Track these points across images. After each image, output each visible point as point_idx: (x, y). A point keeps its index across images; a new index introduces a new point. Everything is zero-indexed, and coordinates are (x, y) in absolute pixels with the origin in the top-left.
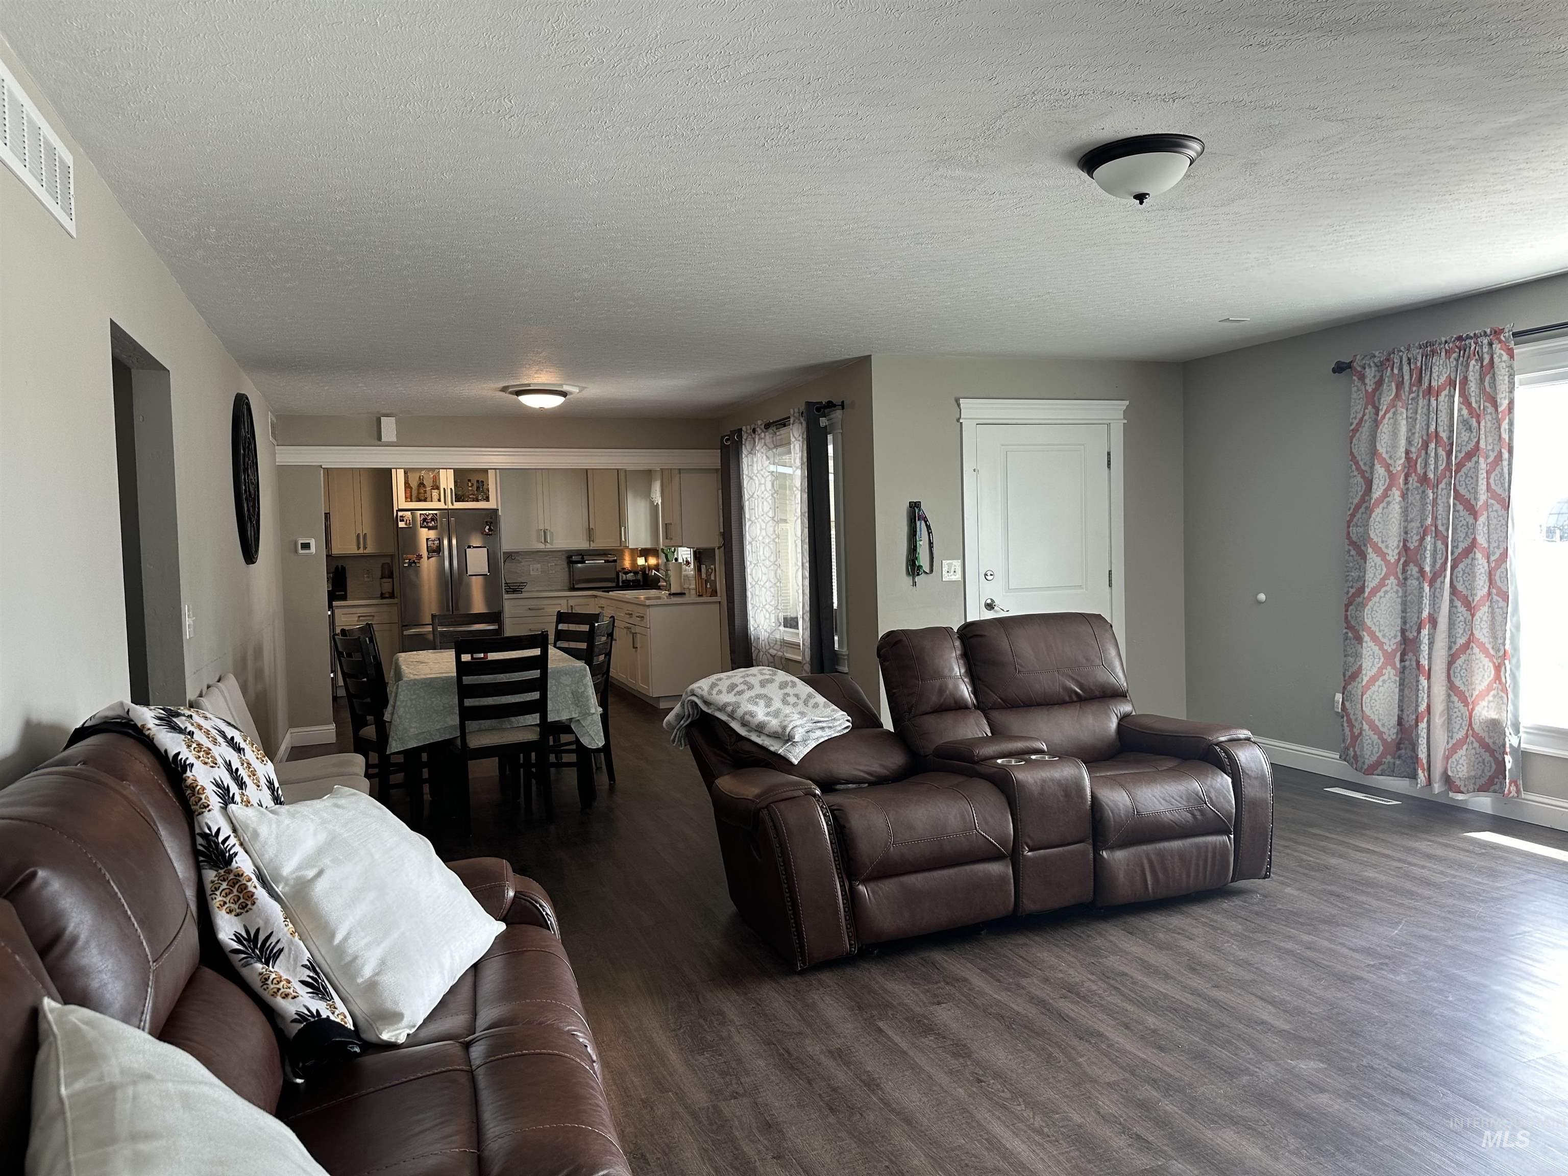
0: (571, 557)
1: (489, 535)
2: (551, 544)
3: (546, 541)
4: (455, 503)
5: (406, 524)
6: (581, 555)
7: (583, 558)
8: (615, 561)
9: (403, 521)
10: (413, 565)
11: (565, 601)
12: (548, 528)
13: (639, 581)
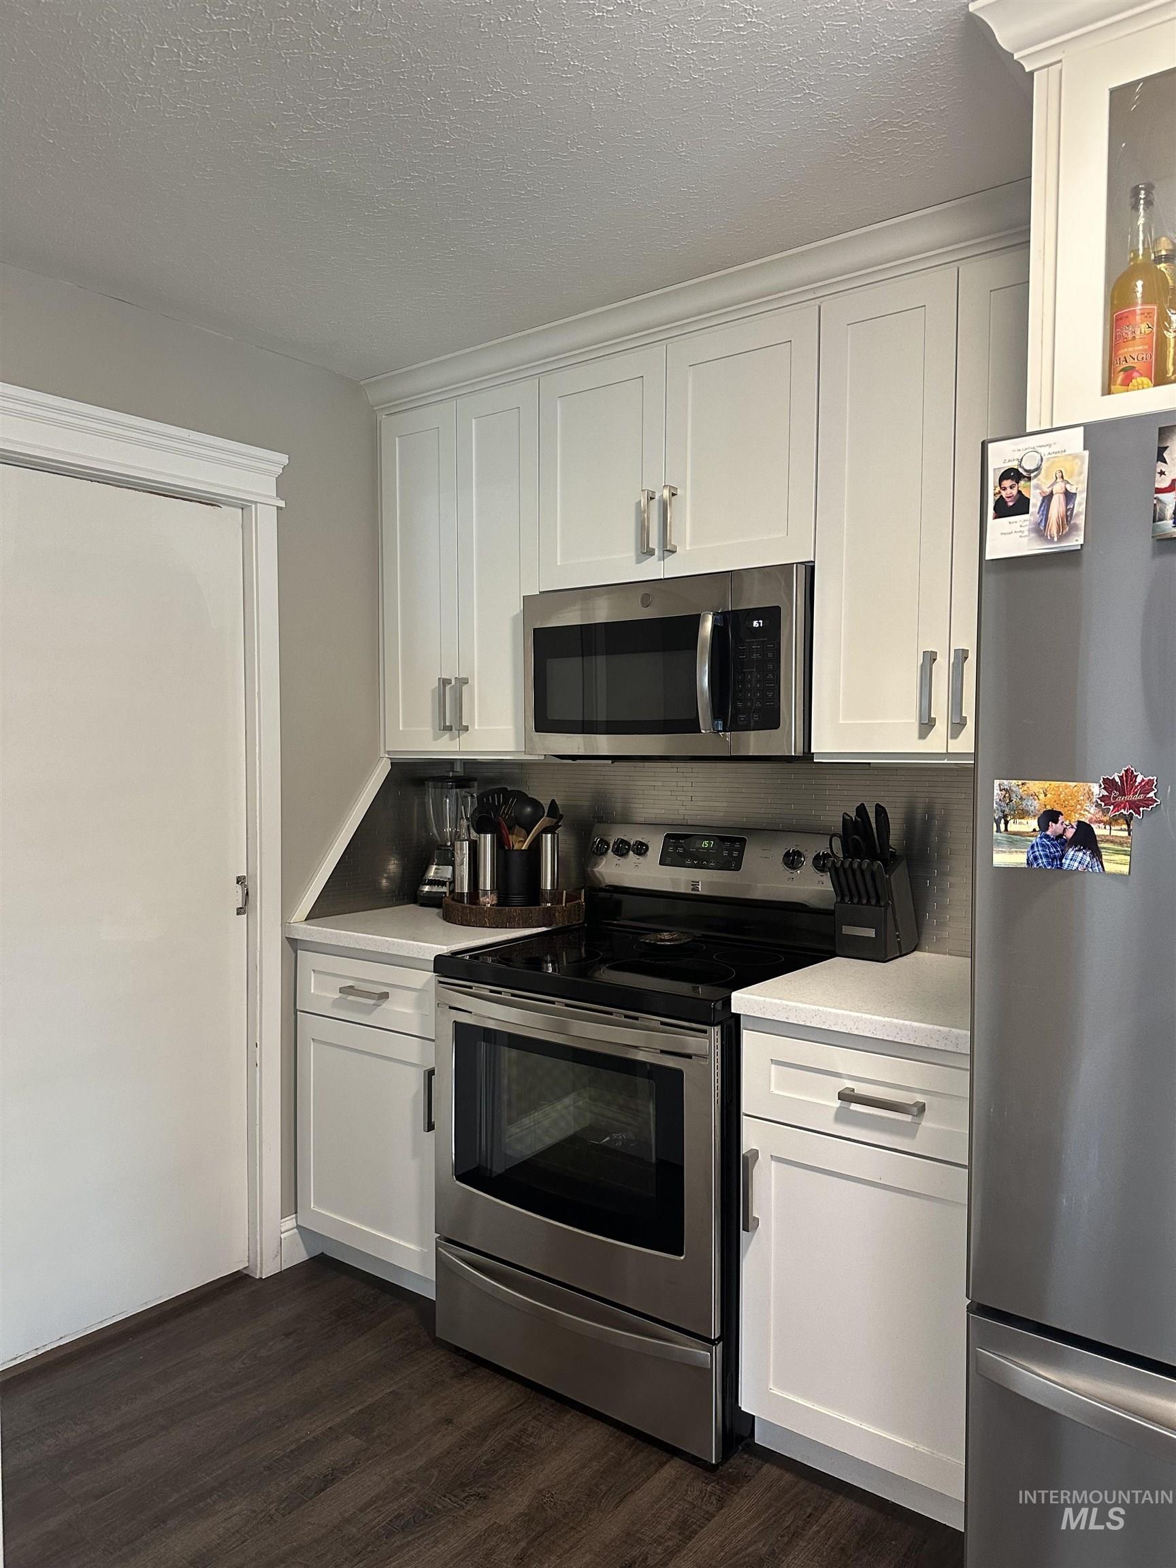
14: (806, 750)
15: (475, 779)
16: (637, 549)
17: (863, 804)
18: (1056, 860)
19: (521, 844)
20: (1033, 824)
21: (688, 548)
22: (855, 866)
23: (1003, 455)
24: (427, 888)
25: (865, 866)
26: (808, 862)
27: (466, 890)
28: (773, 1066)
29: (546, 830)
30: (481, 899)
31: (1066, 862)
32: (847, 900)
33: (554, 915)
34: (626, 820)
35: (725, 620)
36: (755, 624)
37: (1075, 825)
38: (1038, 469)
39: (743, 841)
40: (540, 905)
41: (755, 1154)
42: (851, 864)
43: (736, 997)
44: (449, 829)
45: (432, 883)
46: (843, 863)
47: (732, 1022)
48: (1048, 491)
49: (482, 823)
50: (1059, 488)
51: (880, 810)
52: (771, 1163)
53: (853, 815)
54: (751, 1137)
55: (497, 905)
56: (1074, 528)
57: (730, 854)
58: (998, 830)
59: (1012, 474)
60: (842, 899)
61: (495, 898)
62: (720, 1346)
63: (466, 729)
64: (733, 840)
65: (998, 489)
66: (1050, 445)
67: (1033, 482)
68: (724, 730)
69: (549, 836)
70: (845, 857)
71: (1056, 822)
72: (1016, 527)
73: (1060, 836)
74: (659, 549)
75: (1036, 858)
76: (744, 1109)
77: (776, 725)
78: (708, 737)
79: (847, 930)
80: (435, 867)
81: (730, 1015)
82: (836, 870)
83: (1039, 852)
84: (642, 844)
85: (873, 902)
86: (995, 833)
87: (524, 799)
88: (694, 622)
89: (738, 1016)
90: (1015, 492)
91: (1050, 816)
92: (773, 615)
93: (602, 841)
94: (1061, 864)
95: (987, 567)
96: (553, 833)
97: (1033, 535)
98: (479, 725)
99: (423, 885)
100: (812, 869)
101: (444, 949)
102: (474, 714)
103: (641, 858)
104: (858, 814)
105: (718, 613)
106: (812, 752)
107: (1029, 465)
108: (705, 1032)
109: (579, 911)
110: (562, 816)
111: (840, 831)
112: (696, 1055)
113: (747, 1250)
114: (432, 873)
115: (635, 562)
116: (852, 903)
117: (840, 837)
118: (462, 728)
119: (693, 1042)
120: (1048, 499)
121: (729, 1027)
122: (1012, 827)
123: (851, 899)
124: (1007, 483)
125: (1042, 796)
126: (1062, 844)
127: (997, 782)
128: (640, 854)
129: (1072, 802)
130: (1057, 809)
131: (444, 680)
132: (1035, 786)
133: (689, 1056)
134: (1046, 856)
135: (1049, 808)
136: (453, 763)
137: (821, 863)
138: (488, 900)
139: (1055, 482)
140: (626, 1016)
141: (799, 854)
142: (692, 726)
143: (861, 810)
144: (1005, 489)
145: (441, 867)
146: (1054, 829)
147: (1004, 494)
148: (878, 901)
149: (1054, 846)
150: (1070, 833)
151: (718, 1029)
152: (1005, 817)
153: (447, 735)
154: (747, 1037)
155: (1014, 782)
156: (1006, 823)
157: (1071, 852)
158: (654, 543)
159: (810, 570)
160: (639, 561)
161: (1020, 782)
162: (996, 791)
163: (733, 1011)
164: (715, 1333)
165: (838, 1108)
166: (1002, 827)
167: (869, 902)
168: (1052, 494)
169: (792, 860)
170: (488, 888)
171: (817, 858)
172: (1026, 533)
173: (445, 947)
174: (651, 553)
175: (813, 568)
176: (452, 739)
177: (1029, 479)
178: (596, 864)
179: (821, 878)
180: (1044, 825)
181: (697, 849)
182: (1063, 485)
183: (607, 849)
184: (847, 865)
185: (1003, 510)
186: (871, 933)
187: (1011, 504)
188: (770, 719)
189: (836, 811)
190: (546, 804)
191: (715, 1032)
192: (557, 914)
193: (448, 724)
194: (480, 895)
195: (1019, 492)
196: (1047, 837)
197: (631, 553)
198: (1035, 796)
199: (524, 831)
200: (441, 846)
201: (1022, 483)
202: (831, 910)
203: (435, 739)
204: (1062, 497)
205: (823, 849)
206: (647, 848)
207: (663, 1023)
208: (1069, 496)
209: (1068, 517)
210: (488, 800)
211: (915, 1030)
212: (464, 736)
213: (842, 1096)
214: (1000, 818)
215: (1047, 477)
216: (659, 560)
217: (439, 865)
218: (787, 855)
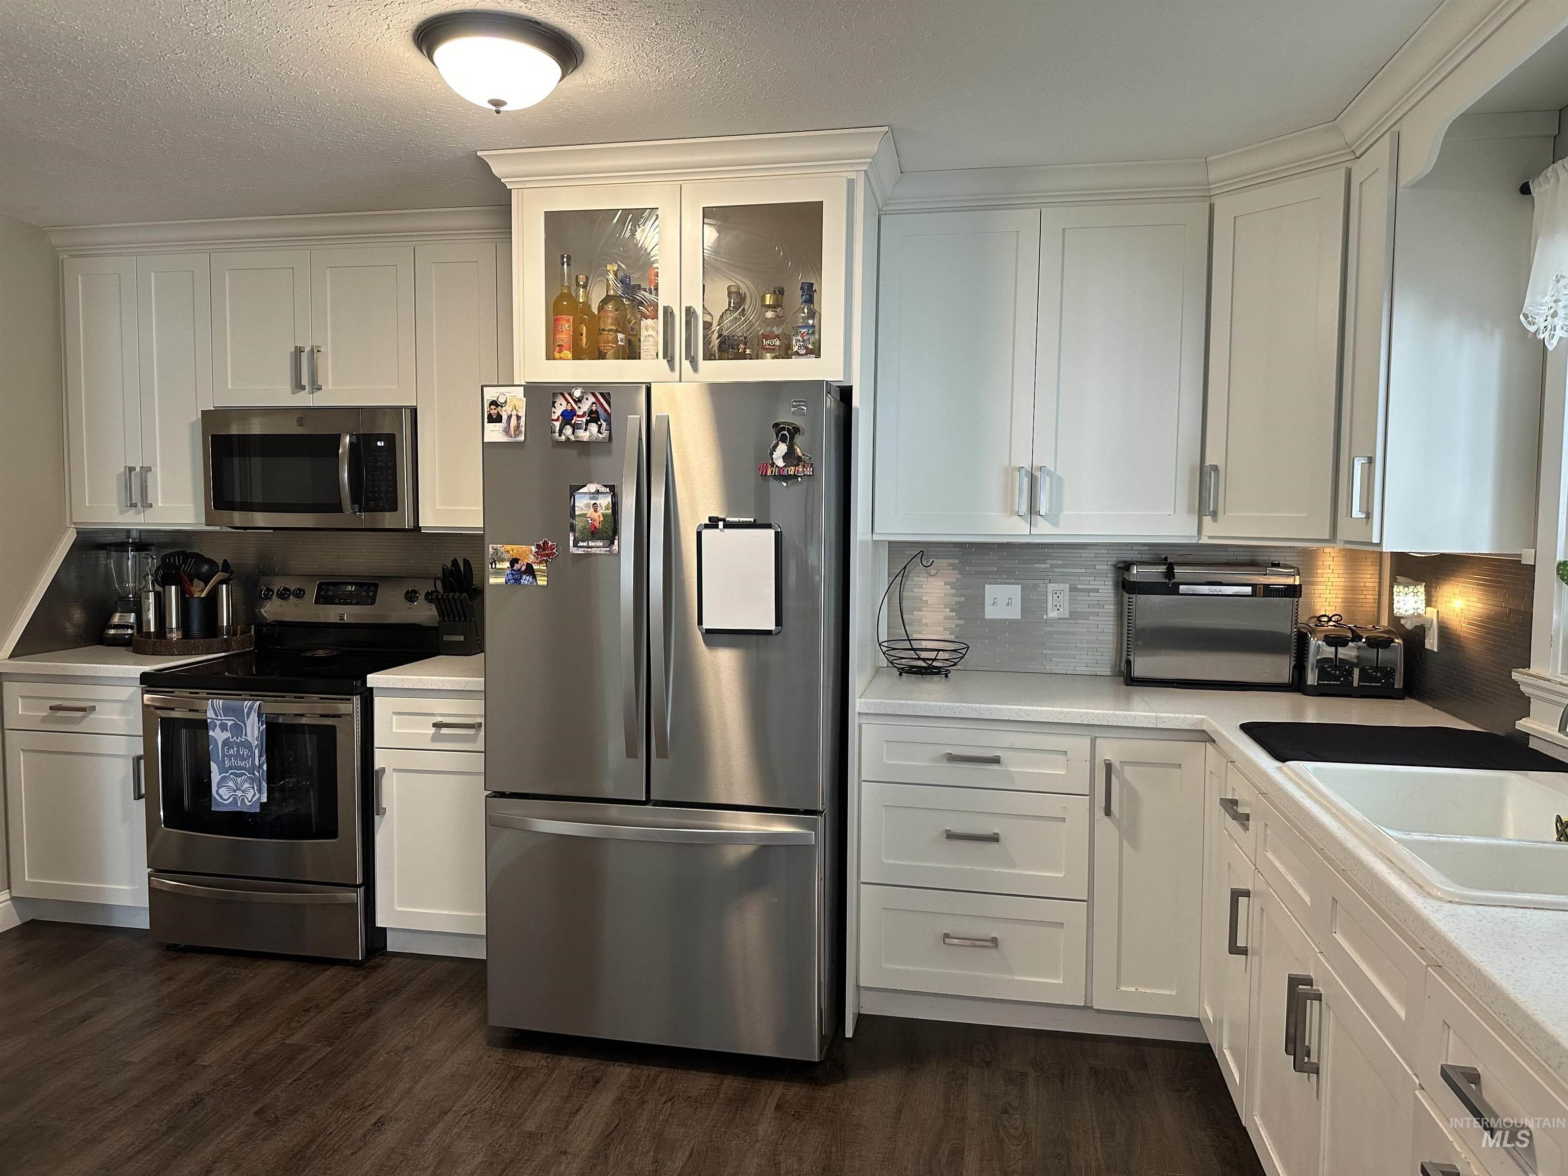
0: (1126, 566)
1: (787, 478)
2: (1054, 521)
3: (1033, 510)
4: (702, 363)
5: (507, 431)
6: (1164, 561)
7: (1170, 574)
8: (1293, 591)
9: (498, 419)
10: (526, 580)
11: (1087, 741)
12: (1044, 459)
13: (1389, 674)
14: (416, 525)
15: (153, 545)
16: (292, 384)
17: (455, 559)
18: (517, 581)
19: (200, 593)
20: (507, 564)
21: (330, 388)
22: (450, 597)
23: (491, 394)
24: (112, 632)
25: (456, 597)
26: (422, 597)
27: (152, 630)
28: (394, 717)
29: (222, 582)
30: (168, 635)
31: (522, 581)
32: (446, 619)
33: (231, 644)
34: (285, 574)
35: (358, 439)
36: (379, 444)
37: (525, 564)
38: (506, 402)
39: (376, 585)
40: (217, 637)
41: (383, 770)
42: (448, 596)
43: (370, 678)
44: (131, 585)
45: (117, 627)
46: (442, 595)
47: (368, 693)
48: (510, 413)
49: (166, 577)
50: (514, 413)
51: (466, 562)
52: (393, 774)
53: (449, 565)
54: (380, 760)
55: (182, 639)
56: (521, 432)
57: (367, 594)
58: (492, 568)
59: (494, 403)
60: (444, 618)
61: (180, 634)
62: (362, 889)
63: (151, 506)
64: (369, 585)
65: (489, 409)
66: (510, 393)
67: (504, 408)
68: (360, 511)
69: (224, 586)
70: (444, 592)
71: (517, 563)
72: (497, 428)
73: (519, 570)
74: (309, 384)
75: (509, 580)
76: (376, 744)
77: (395, 509)
78: (349, 516)
79: (446, 638)
80: (119, 614)
81: (365, 689)
82: (439, 600)
83: (510, 577)
84: (300, 590)
85: (463, 619)
86: (490, 569)
87: (201, 559)
88: (337, 439)
89: (371, 689)
90: (496, 411)
91: (514, 561)
92: (391, 439)
93: (268, 590)
94: (520, 582)
95: (487, 446)
96: (227, 584)
97: (504, 433)
98: (162, 502)
99: (108, 629)
100: (424, 601)
101: (147, 669)
102: (158, 494)
103: (300, 600)
104: (452, 565)
105: (353, 435)
106: (420, 525)
107: (501, 400)
108: (349, 699)
109: (250, 641)
110: (232, 572)
111: (440, 575)
112: (344, 715)
113: (379, 827)
114: (116, 619)
115: (290, 392)
116: (450, 621)
117: (441, 579)
118: (147, 505)
119: (343, 708)
120: (510, 417)
121: (366, 698)
122: (498, 566)
123: (449, 619)
124: (493, 407)
125: (511, 552)
126: (520, 573)
127: (491, 546)
128: (299, 597)
129: (524, 555)
130: (518, 557)
131: (130, 468)
132: (509, 547)
133: (339, 716)
134: (514, 579)
135: (514, 557)
136: (129, 531)
137: (429, 597)
138: (175, 636)
139: (512, 410)
140: (295, 697)
141: (415, 592)
142: (337, 508)
143: (455, 562)
144: (492, 410)
145: (124, 614)
146: (517, 566)
147: (491, 411)
148: (465, 620)
149: (517, 574)
150: (524, 568)
151: (358, 697)
152: (495, 561)
153: (133, 510)
154: (377, 701)
155: (498, 545)
156: (495, 564)
157: (524, 577)
158: (305, 381)
159: (414, 411)
160: (293, 393)
161: (501, 546)
162: (491, 550)
163: (368, 686)
164: (359, 881)
165: (433, 734)
166: (494, 566)
167: (460, 620)
168: (511, 415)
169: (411, 596)
170: (174, 626)
171: (427, 594)
172: (501, 432)
173: (148, 667)
174: (303, 388)
175: (416, 410)
176: (138, 513)
177: (502, 407)
178: (262, 607)
179: (431, 607)
180: (512, 565)
181: (343, 591)
182: (516, 411)
183: (272, 595)
184: (445, 597)
185: (491, 420)
186: (462, 638)
187: (494, 417)
188: (393, 505)
189: (437, 564)
190: (220, 562)
191: (357, 699)
192: (233, 643)
193: (133, 502)
194: (167, 632)
195: (498, 412)
196: (514, 570)
197: (288, 387)
198: (508, 552)
199: (202, 584)
200: (123, 597)
201: (499, 408)
202: (435, 627)
203: (121, 513)
204: (515, 417)
205: (431, 588)
206: (304, 593)
207: (321, 698)
208: (518, 418)
209: (518, 426)
210: (170, 560)
211: (475, 682)
212: (149, 511)
213: (435, 725)
214: (492, 562)
215: (509, 406)
216: (309, 393)
217: (123, 613)
218: (408, 592)
